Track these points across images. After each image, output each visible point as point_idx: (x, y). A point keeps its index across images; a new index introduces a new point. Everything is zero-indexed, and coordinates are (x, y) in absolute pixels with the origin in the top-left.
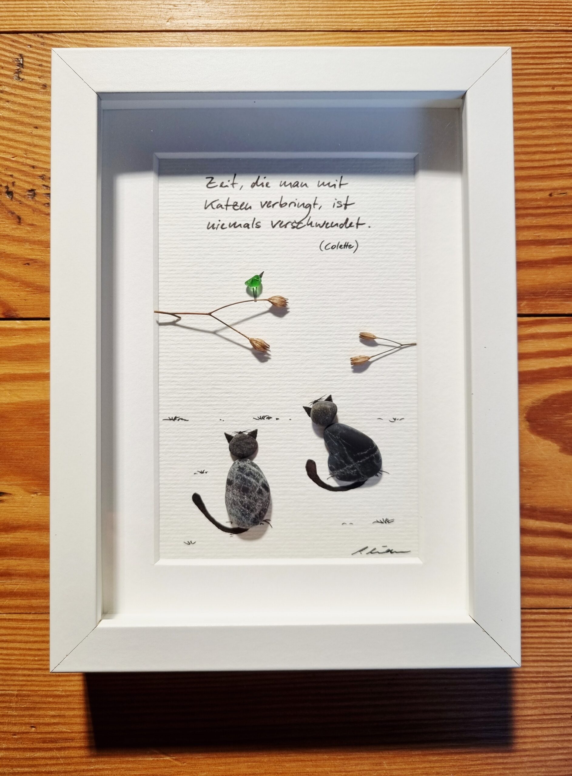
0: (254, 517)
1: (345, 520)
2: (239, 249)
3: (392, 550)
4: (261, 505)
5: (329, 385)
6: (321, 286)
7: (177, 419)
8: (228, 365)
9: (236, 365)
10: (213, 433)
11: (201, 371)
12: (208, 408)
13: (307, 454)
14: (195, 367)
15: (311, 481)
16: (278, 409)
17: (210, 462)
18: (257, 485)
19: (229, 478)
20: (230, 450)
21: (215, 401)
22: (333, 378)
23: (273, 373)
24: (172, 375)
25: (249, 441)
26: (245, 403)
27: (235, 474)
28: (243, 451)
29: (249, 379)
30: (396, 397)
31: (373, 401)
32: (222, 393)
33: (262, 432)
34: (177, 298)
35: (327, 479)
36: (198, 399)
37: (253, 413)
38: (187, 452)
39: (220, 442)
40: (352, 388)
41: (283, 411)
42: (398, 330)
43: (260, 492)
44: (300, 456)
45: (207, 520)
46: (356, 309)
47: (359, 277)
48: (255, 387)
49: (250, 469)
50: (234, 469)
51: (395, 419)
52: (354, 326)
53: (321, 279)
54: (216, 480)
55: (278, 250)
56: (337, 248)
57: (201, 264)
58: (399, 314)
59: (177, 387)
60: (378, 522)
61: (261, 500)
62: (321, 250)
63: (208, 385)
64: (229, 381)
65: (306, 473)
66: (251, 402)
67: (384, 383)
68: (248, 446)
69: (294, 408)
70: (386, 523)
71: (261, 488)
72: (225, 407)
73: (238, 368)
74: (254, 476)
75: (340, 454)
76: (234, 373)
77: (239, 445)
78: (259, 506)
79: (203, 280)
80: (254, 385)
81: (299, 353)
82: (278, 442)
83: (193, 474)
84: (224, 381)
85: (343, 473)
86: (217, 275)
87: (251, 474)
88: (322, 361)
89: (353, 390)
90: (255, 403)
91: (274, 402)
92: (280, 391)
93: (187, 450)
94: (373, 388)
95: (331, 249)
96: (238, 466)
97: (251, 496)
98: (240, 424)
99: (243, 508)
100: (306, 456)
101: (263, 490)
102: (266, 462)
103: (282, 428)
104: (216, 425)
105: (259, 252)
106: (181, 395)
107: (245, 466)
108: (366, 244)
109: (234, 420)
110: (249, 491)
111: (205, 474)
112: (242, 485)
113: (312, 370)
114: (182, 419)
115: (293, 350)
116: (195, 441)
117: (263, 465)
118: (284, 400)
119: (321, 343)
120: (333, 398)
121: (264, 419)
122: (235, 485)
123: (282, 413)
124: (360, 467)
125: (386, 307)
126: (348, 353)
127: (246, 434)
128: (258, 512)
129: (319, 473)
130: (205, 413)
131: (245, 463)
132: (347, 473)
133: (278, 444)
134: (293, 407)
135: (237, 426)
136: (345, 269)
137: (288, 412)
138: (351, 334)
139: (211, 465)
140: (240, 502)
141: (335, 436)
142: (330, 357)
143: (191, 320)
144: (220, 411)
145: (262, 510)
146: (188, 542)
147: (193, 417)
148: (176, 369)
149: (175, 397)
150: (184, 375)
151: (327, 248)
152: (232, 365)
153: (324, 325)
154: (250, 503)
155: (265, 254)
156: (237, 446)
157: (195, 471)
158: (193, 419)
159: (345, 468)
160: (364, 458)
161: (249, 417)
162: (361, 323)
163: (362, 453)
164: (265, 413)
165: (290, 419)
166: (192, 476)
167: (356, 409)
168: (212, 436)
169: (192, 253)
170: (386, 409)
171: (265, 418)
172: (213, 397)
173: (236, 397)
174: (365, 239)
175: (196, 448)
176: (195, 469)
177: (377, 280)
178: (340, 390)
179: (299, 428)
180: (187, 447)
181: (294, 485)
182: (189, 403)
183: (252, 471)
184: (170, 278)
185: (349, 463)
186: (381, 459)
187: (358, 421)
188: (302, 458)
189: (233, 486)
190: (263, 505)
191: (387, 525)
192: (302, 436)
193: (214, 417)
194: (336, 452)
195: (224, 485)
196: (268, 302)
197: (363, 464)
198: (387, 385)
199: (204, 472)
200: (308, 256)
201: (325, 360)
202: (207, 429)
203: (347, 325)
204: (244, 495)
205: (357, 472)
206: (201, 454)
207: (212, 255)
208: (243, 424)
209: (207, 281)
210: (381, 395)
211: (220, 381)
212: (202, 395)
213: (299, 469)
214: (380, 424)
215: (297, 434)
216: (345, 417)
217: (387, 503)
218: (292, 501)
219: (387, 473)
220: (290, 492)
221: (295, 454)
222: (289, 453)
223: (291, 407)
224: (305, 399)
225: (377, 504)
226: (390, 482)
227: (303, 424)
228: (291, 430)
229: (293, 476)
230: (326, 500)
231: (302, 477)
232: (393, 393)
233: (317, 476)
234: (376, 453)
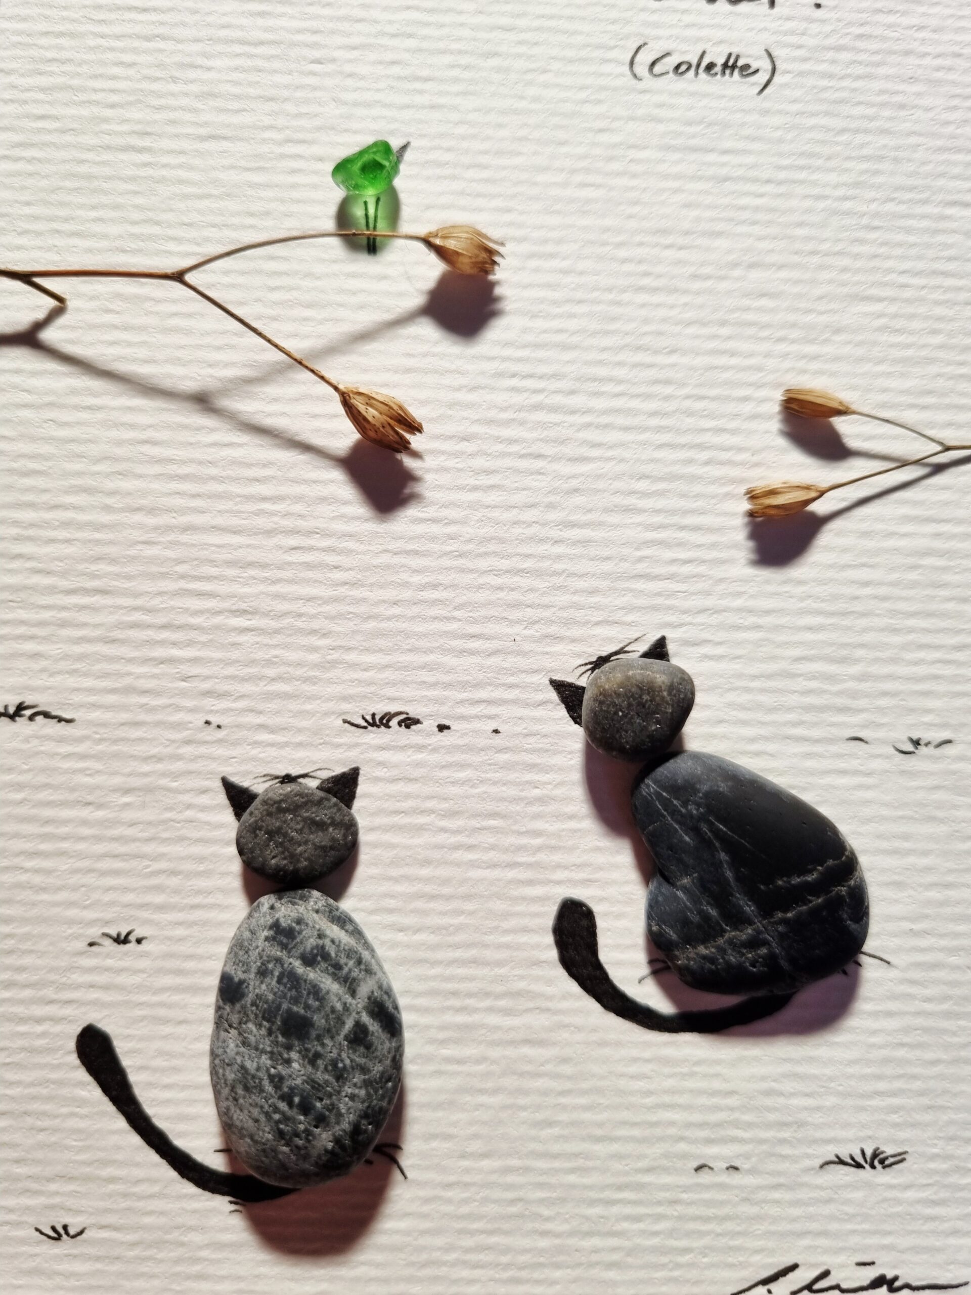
0: (330, 1146)
1: (710, 1152)
2: (317, 54)
3: (896, 1278)
4: (362, 1093)
5: (659, 594)
6: (636, 210)
7: (28, 713)
8: (248, 498)
9: (281, 498)
10: (175, 776)
11: (138, 518)
12: (156, 671)
13: (560, 875)
14: (110, 501)
15: (573, 987)
16: (448, 686)
17: (159, 899)
18: (346, 1008)
19: (230, 969)
20: (241, 852)
21: (190, 643)
22: (673, 569)
23: (433, 539)
24: (14, 531)
25: (322, 815)
26: (314, 657)
27: (254, 955)
28: (293, 857)
29: (331, 559)
30: (921, 654)
31: (832, 669)
32: (220, 612)
33: (377, 779)
34: (55, 225)
35: (640, 982)
36: (118, 634)
37: (345, 698)
38: (62, 853)
39: (202, 816)
40: (750, 611)
41: (465, 695)
42: (930, 392)
43: (359, 1037)
44: (530, 883)
45: (136, 1140)
46: (763, 302)
47: (780, 183)
48: (357, 593)
49: (321, 936)
50: (253, 932)
51: (916, 743)
52: (759, 369)
53: (634, 183)
54: (179, 972)
55: (467, 67)
56: (697, 73)
57: (163, 102)
58: (935, 332)
59: (36, 579)
60: (841, 1162)
61: (364, 1070)
62: (635, 76)
63: (164, 576)
64: (251, 564)
65: (553, 954)
66: (335, 655)
67: (876, 597)
68: (319, 838)
69: (511, 686)
70: (873, 1167)
71: (366, 1019)
72: (230, 671)
73: (287, 515)
74: (338, 967)
75: (701, 879)
76: (270, 533)
77: (279, 831)
78: (352, 1097)
79: (165, 159)
80: (354, 584)
81: (539, 464)
82: (444, 823)
83: (82, 945)
84: (230, 563)
85: (712, 960)
86: (225, 145)
87: (326, 956)
88: (632, 501)
89: (752, 620)
90: (352, 657)
91: (431, 658)
92: (456, 614)
93: (65, 845)
94: (832, 614)
95: (671, 75)
96: (270, 921)
97: (317, 1056)
98: (286, 744)
99: (283, 1106)
100: (559, 883)
101: (373, 1026)
102: (392, 903)
103: (463, 766)
104: (188, 742)
105: (396, 70)
106: (47, 615)
107: (299, 922)
108: (806, 66)
109: (262, 727)
110: (313, 1034)
111: (132, 946)
112: (285, 1006)
113: (587, 533)
114: (47, 715)
115: (514, 448)
116: (100, 806)
117: (376, 918)
118: (472, 653)
119: (626, 429)
120: (671, 648)
121: (388, 726)
122: (253, 1004)
123: (461, 702)
124: (782, 937)
125: (880, 300)
126: (735, 472)
127: (313, 784)
128: (345, 1125)
129: (605, 956)
130: (145, 692)
131: (301, 909)
132: (727, 963)
133: (443, 830)
134: (511, 680)
135: (272, 752)
136: (725, 152)
137: (489, 702)
138: (746, 399)
139: (161, 908)
140: (271, 1078)
141: (685, 804)
142: (661, 486)
143: (108, 311)
144: (206, 686)
145: (365, 1115)
146: (54, 1229)
147: (95, 706)
148: (31, 505)
149: (22, 622)
150: (62, 534)
151: (658, 69)
152: (265, 499)
153: (640, 357)
154: (316, 1085)
155: (417, 79)
156: (271, 834)
157: (94, 932)
158: (95, 715)
159: (721, 941)
160: (805, 902)
161: (326, 714)
162: (785, 356)
163: (796, 880)
164: (392, 699)
165: (496, 731)
166: (81, 954)
167: (763, 698)
168: (169, 790)
169: (127, 58)
170: (883, 702)
171: (394, 722)
172: (179, 627)
173: (277, 632)
174: (800, 47)
175: (99, 839)
176: (91, 923)
177: (845, 198)
178: (700, 619)
179: (533, 767)
180: (64, 830)
181: (502, 1003)
182: (78, 649)
183: (327, 942)
184: (33, 145)
185: (738, 920)
186: (867, 907)
187: (771, 747)
188: (538, 891)
189: (244, 1007)
190: (368, 1094)
191: (880, 1176)
192: (541, 800)
193: (178, 708)
194: (686, 870)
195: (212, 998)
196: (421, 246)
197: (796, 926)
198: (887, 605)
199: (132, 938)
200: (583, 95)
201: (645, 495)
202: (146, 759)
203: (734, 361)
204: (289, 1048)
205: (771, 958)
206: (118, 865)
207: (209, 69)
208: (300, 745)
209: (180, 166)
210: (862, 646)
211: (212, 562)
212: (137, 617)
213: (523, 939)
214: (859, 761)
215: (523, 794)
216: (720, 729)
217: (882, 1086)
218: (494, 1068)
219: (881, 959)
220: (484, 1031)
221: (511, 874)
222: (487, 868)
223: (499, 681)
224: (559, 648)
225: (841, 1088)
226: (894, 997)
227: (547, 751)
228: (498, 775)
229: (499, 964)
230: (633, 1069)
231: (537, 971)
232: (911, 637)
233: (599, 966)
234: (852, 883)
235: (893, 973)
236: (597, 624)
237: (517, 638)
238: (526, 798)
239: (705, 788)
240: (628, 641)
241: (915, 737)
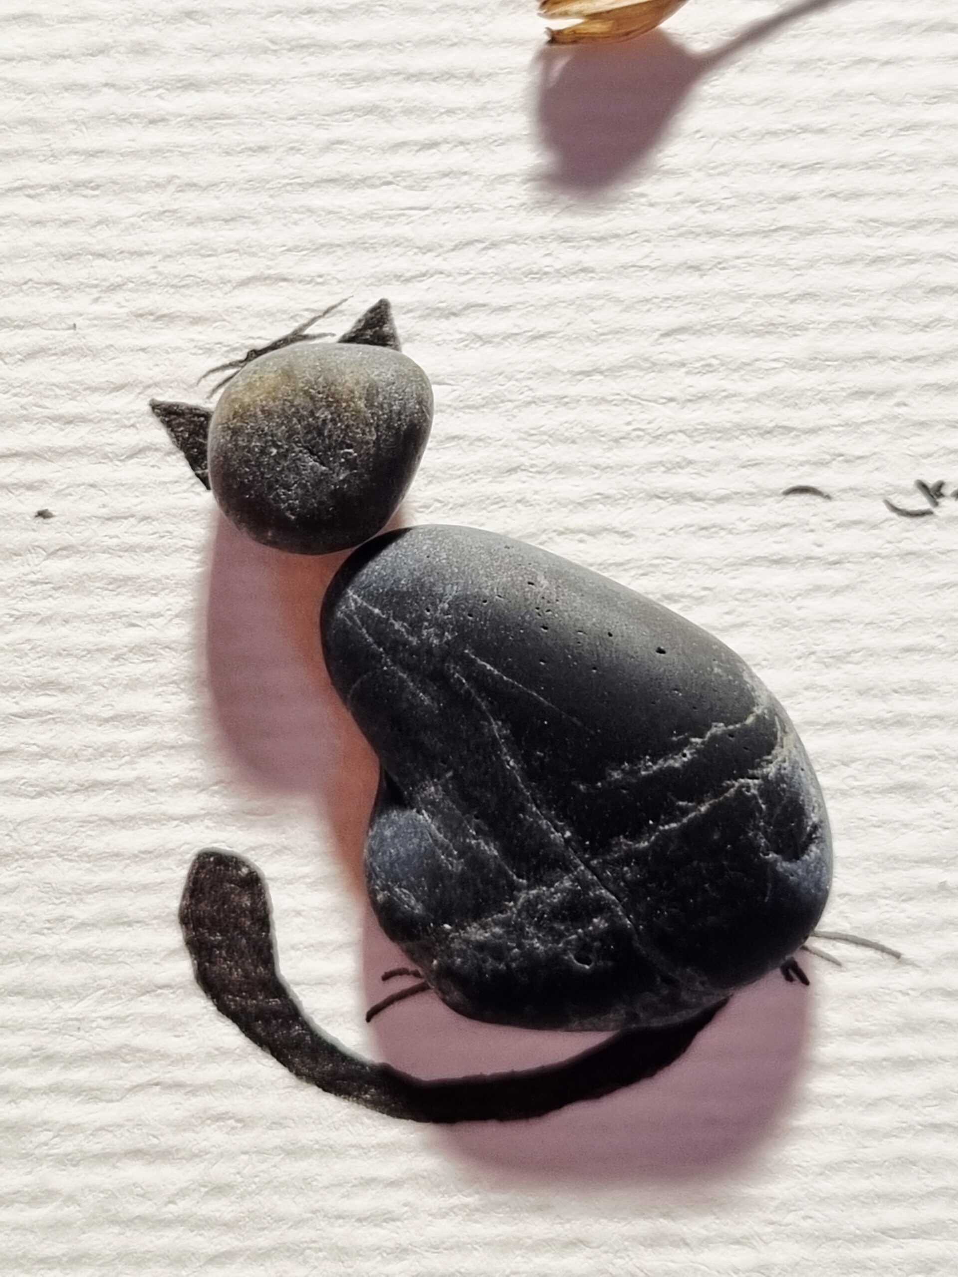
22: (399, 162)
30: (937, 308)
31: (747, 348)
35: (368, 1018)
51: (934, 492)
65: (186, 968)
75: (460, 781)
85: (497, 952)
94: (741, 235)
100: (188, 820)
120: (400, 323)
129: (294, 967)
132: (529, 955)
137: (28, 456)
141: (416, 627)
159: (511, 910)
160: (673, 814)
163: (648, 768)
165: (44, 514)
170: (856, 410)
178: (461, 261)
179: (120, 583)
185: (541, 861)
188: (146, 838)
194: (430, 766)
197: (660, 866)
213: (118, 939)
214: (812, 536)
215: (107, 640)
216: (511, 486)
217: (895, 1216)
218: (70, 1211)
219: (882, 949)
220: (45, 1136)
221: (86, 805)
222: (40, 794)
223: (46, 412)
224: (168, 336)
225: (806, 1224)
226: (913, 1027)
227: (150, 549)
228: (50, 603)
229: (73, 993)
230: (362, 1202)
231: (149, 1006)
232: (910, 273)
233: (278, 989)
234: (771, 770)
235: (906, 978)
236: (244, 283)
237: (79, 321)
238: (111, 648)
239: (452, 591)
240: (309, 316)
241: (931, 482)
